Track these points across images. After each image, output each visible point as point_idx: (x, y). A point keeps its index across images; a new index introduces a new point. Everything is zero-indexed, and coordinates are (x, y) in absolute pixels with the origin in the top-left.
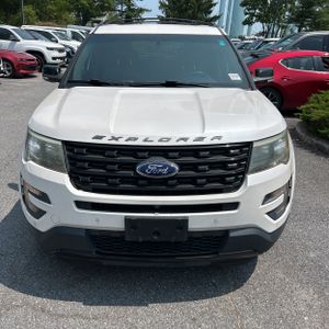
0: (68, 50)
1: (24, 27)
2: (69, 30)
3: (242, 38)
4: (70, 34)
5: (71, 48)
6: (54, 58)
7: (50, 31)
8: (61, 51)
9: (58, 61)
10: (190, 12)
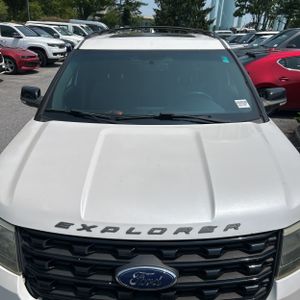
0: (69, 45)
1: (30, 23)
2: (70, 25)
3: (234, 30)
4: (71, 29)
5: (72, 43)
6: (55, 54)
7: (52, 27)
8: (61, 46)
9: (58, 56)
10: (184, 5)
